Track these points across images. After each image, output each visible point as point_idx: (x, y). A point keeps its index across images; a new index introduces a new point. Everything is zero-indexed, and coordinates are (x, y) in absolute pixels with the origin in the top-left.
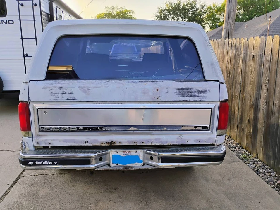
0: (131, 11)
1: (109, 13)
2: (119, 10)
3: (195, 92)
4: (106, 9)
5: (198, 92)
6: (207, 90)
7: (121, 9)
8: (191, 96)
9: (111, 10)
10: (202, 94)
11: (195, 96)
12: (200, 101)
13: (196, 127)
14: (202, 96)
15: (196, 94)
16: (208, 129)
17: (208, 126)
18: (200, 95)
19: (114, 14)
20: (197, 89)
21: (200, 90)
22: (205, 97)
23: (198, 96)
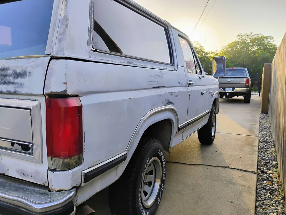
0: (269, 37)
1: (241, 41)
2: (254, 37)
3: (11, 75)
4: (239, 37)
5: (14, 76)
6: (28, 70)
7: (256, 36)
8: (5, 83)
9: (244, 38)
10: (19, 80)
11: (9, 83)
12: (15, 93)
13: (13, 144)
14: (18, 84)
15: (11, 79)
16: (30, 151)
17: (30, 145)
18: (16, 81)
19: (247, 42)
20: (14, 70)
21: (18, 71)
22: (21, 85)
23: (13, 83)
